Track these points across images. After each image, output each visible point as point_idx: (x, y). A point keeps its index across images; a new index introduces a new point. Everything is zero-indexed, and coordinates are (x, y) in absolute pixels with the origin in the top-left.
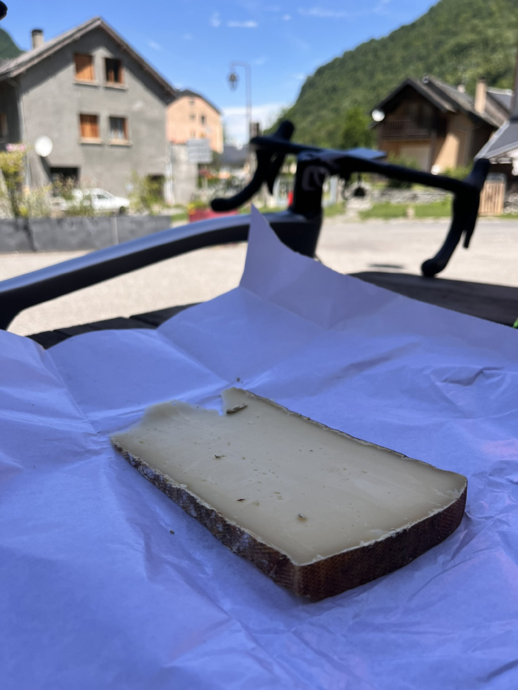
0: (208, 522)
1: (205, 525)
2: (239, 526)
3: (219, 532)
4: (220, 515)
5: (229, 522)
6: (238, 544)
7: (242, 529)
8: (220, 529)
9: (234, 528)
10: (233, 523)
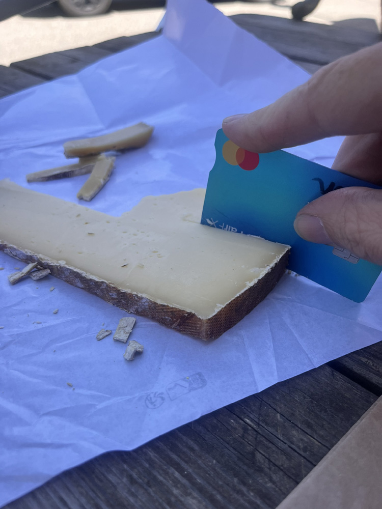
0: (98, 292)
1: (95, 294)
2: (135, 293)
3: (113, 299)
4: (112, 285)
5: (123, 290)
6: (136, 307)
7: (139, 295)
8: (115, 296)
9: (131, 295)
10: (129, 291)
